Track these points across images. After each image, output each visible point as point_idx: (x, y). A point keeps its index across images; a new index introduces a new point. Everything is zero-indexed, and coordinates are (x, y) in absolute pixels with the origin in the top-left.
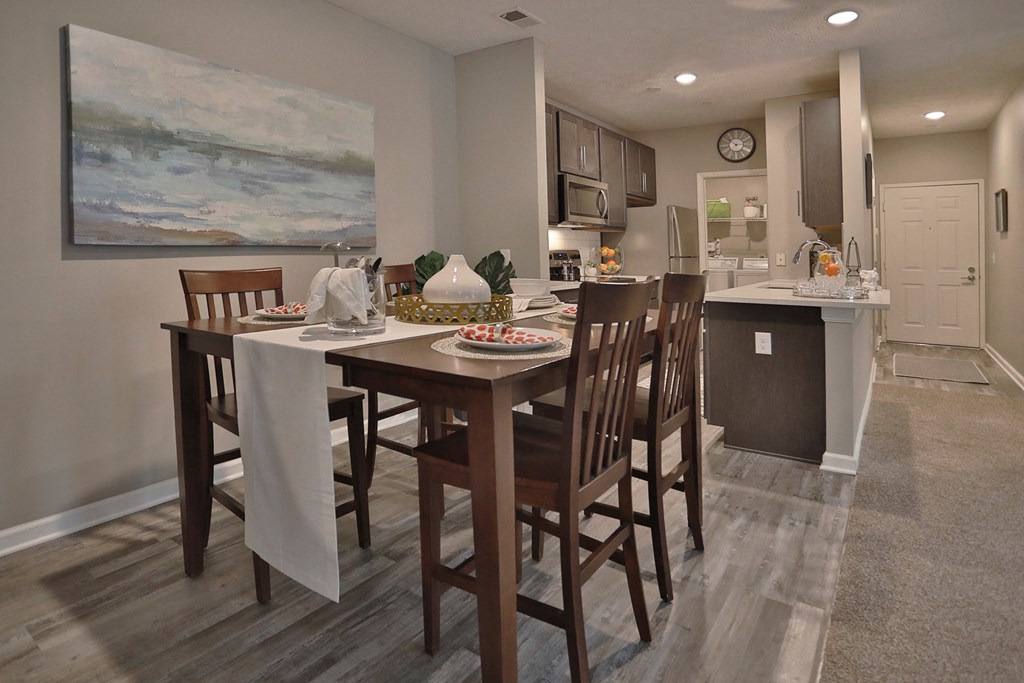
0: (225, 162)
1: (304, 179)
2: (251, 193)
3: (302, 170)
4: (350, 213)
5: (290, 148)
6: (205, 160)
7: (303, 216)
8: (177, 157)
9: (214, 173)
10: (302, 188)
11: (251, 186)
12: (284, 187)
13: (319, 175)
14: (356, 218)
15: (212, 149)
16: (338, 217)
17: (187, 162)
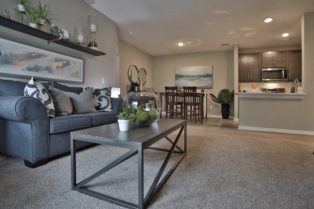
0: (189, 78)
1: (200, 79)
2: (192, 81)
3: (200, 77)
4: (207, 83)
5: (198, 75)
6: (187, 78)
7: (199, 84)
8: (184, 78)
9: (188, 79)
10: (199, 80)
11: (192, 80)
12: (196, 80)
13: (202, 78)
14: (208, 84)
15: (188, 77)
16: (205, 83)
17: (185, 79)
